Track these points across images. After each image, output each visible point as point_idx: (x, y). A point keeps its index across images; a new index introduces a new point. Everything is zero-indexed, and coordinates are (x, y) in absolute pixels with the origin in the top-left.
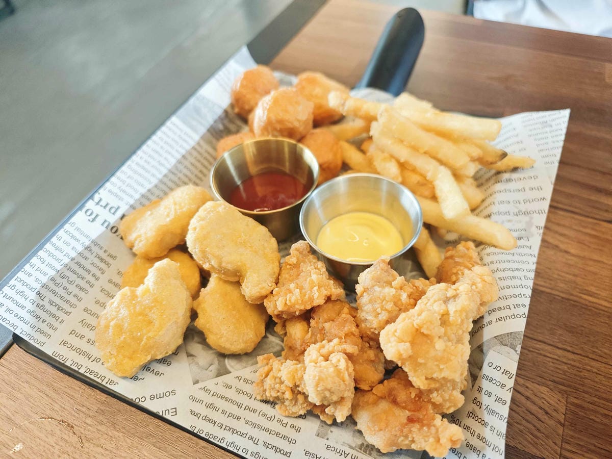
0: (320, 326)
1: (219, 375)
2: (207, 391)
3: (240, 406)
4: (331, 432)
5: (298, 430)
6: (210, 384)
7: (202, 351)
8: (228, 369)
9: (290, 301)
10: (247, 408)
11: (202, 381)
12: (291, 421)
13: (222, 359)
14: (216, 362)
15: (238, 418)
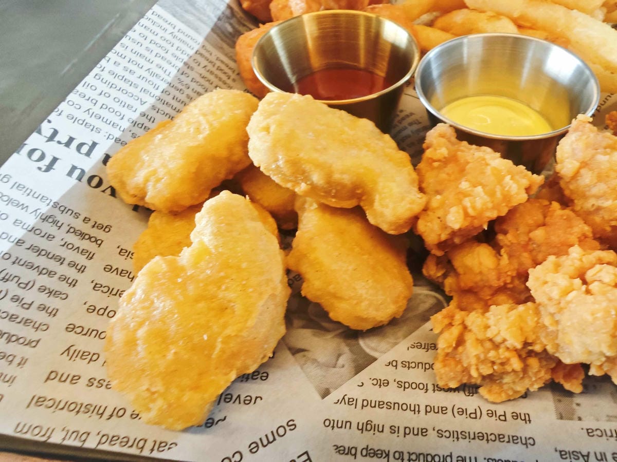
0: (523, 239)
1: (358, 369)
2: (351, 402)
3: (416, 410)
4: (578, 405)
5: (527, 419)
6: (350, 388)
7: (316, 339)
8: (368, 355)
9: (474, 208)
10: (429, 409)
11: (336, 388)
12: (509, 409)
13: (353, 342)
14: (346, 349)
15: (424, 432)
